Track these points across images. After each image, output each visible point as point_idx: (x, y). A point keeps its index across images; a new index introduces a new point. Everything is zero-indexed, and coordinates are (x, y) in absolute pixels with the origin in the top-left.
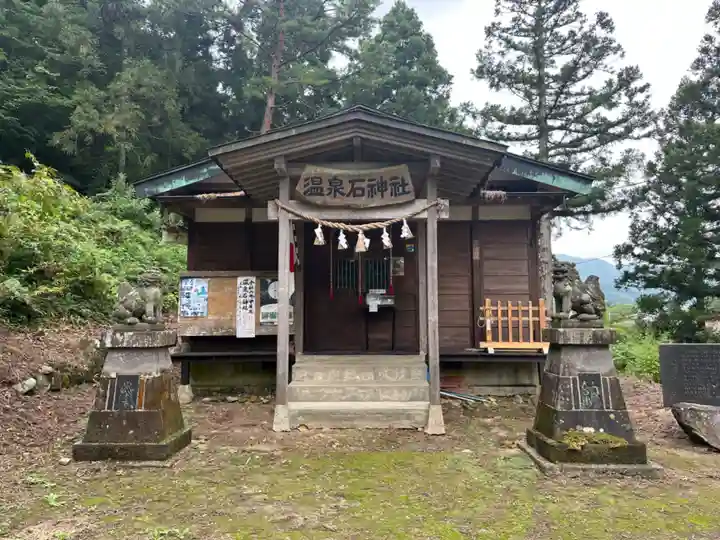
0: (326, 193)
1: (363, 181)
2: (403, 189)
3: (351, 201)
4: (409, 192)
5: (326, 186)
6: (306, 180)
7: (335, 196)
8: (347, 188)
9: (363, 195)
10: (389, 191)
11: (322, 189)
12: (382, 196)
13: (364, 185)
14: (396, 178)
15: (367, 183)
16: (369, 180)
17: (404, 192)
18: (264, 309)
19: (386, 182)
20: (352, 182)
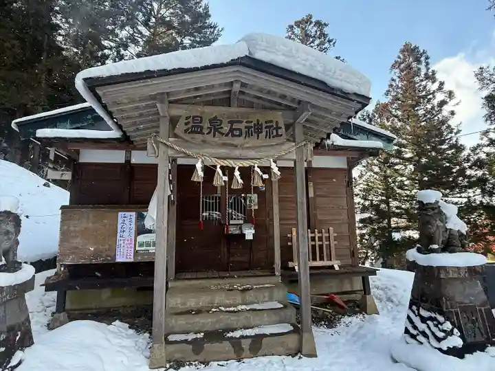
0: (206, 131)
1: (241, 122)
2: (277, 132)
3: (229, 140)
4: (281, 135)
5: (206, 125)
6: (187, 118)
7: (214, 136)
8: (226, 129)
9: (240, 136)
10: (264, 133)
11: (202, 128)
12: (258, 137)
13: (242, 126)
14: (271, 121)
15: (244, 124)
16: (246, 122)
17: (278, 135)
18: (141, 238)
19: (262, 124)
20: (231, 123)
